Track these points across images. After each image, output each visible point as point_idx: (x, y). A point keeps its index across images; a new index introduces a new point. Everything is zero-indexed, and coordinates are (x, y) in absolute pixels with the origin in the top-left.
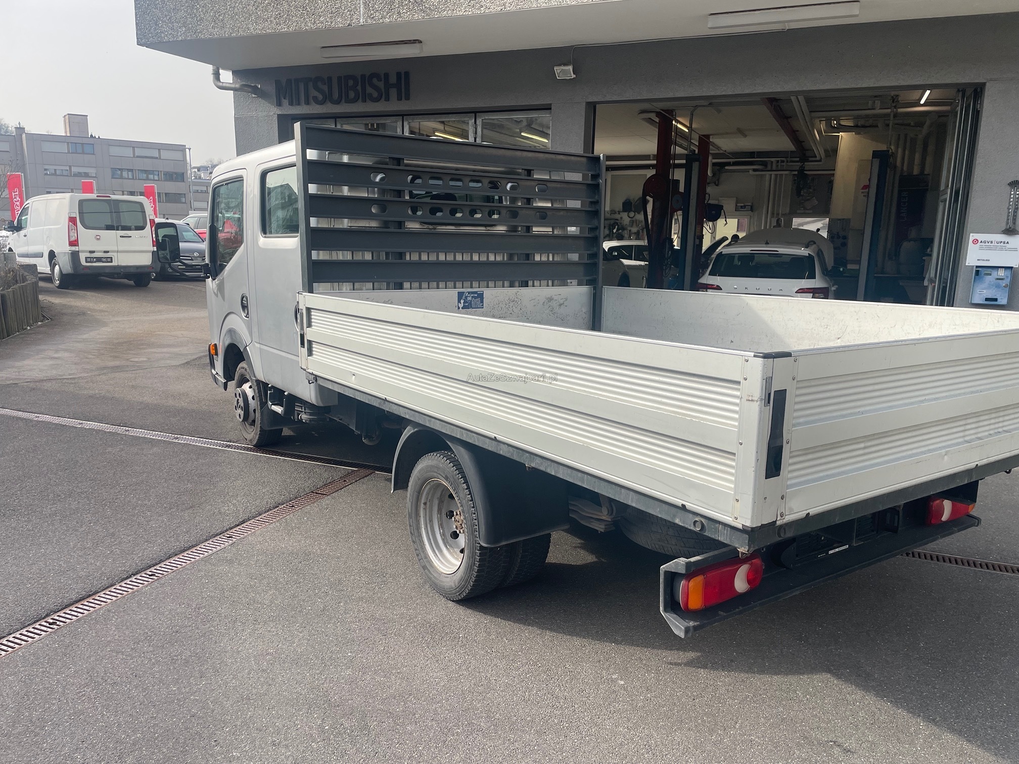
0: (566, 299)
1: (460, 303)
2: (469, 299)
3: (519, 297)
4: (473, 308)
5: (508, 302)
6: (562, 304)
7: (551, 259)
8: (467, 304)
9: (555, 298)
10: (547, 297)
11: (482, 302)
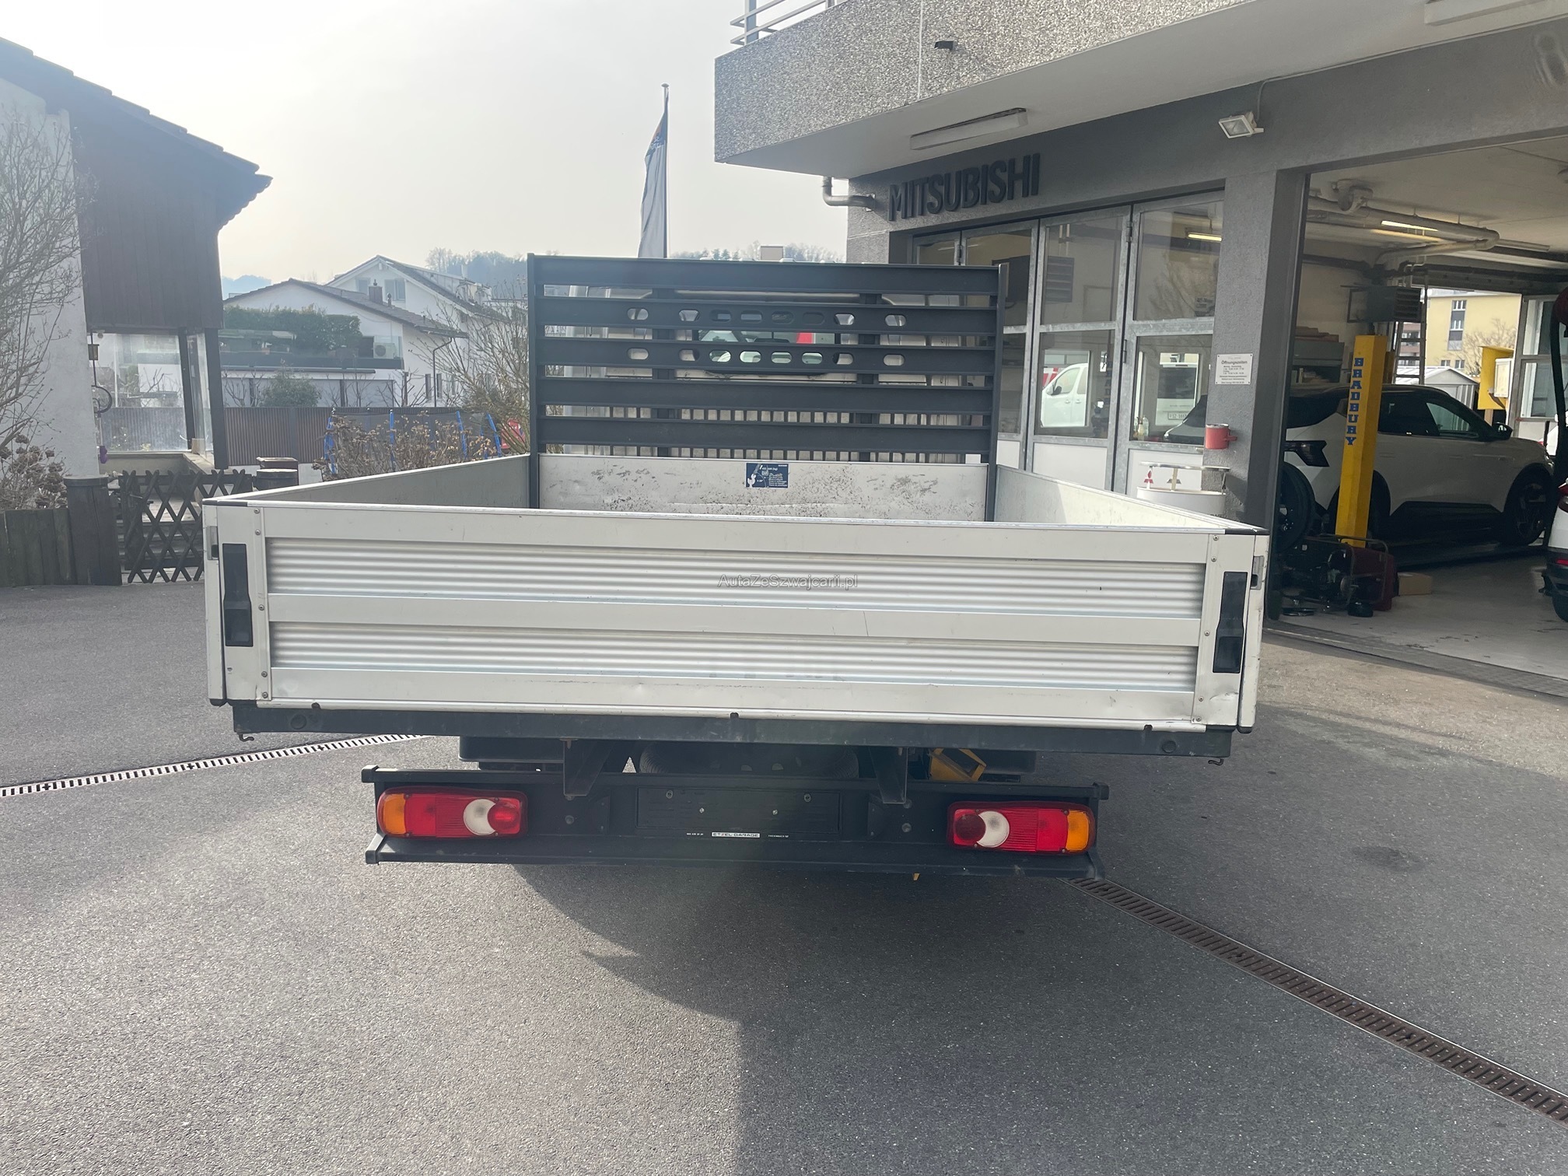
0: (935, 483)
1: (751, 479)
2: (763, 473)
3: (848, 475)
4: (770, 487)
5: (829, 482)
6: (926, 490)
7: (924, 421)
8: (761, 481)
9: (914, 479)
10: (900, 477)
11: (786, 478)
